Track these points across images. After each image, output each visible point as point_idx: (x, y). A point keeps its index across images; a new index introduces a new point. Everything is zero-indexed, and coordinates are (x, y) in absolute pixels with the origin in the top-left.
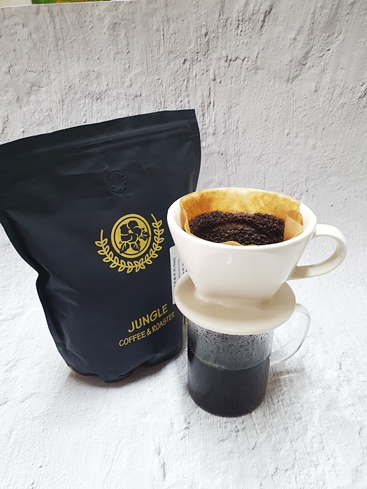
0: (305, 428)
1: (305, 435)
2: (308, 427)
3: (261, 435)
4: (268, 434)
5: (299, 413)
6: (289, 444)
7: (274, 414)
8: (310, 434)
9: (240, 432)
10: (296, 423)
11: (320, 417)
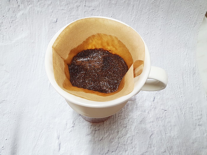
0: (127, 132)
1: (126, 136)
2: (128, 131)
3: (106, 134)
4: (109, 134)
5: (126, 124)
6: (117, 139)
7: (114, 123)
8: (128, 135)
9: (97, 132)
10: (123, 129)
11: (135, 127)
